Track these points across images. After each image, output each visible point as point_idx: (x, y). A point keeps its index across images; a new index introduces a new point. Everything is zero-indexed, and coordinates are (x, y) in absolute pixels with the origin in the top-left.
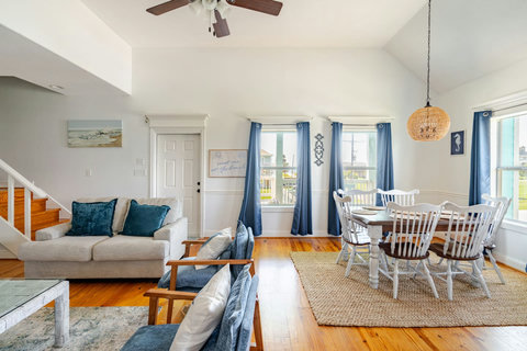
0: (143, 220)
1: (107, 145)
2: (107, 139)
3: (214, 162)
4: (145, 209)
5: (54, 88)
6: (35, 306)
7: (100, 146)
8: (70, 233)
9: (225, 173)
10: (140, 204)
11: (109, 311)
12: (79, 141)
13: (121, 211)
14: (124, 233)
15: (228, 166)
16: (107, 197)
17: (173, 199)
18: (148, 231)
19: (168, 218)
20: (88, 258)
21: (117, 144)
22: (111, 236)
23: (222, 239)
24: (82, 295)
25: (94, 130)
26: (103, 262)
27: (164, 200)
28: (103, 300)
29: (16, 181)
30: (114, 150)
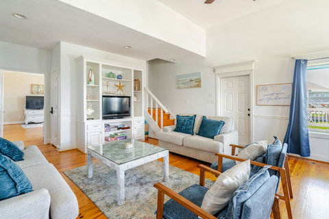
0: (209, 128)
1: (195, 87)
2: (194, 83)
3: (262, 94)
4: (210, 122)
5: (172, 61)
6: (155, 157)
7: (191, 87)
8: (175, 130)
9: (271, 102)
10: (208, 118)
11: (188, 174)
12: (182, 85)
13: (198, 122)
14: (199, 134)
15: (273, 97)
16: (191, 114)
17: (227, 118)
18: (211, 135)
19: (223, 129)
20: (181, 144)
21: (199, 86)
22: (193, 135)
23: (257, 147)
24: (178, 162)
25: (188, 79)
26: (187, 147)
27: (222, 117)
28: (187, 168)
29: (159, 105)
30: (197, 89)
